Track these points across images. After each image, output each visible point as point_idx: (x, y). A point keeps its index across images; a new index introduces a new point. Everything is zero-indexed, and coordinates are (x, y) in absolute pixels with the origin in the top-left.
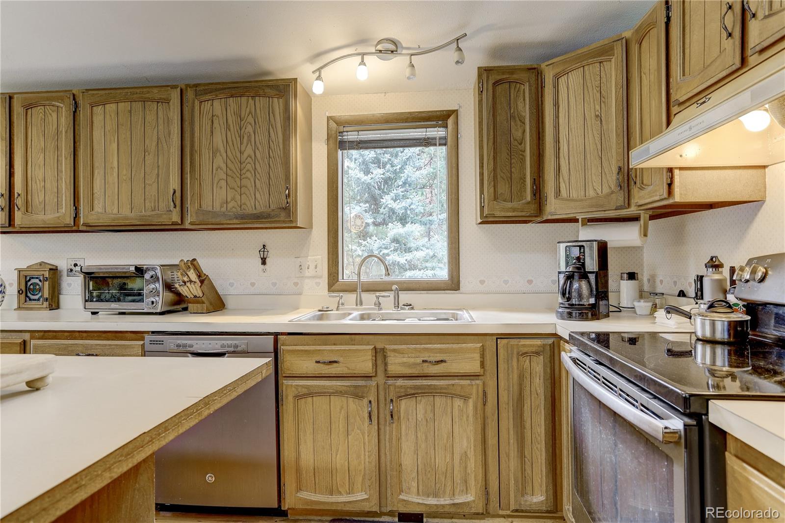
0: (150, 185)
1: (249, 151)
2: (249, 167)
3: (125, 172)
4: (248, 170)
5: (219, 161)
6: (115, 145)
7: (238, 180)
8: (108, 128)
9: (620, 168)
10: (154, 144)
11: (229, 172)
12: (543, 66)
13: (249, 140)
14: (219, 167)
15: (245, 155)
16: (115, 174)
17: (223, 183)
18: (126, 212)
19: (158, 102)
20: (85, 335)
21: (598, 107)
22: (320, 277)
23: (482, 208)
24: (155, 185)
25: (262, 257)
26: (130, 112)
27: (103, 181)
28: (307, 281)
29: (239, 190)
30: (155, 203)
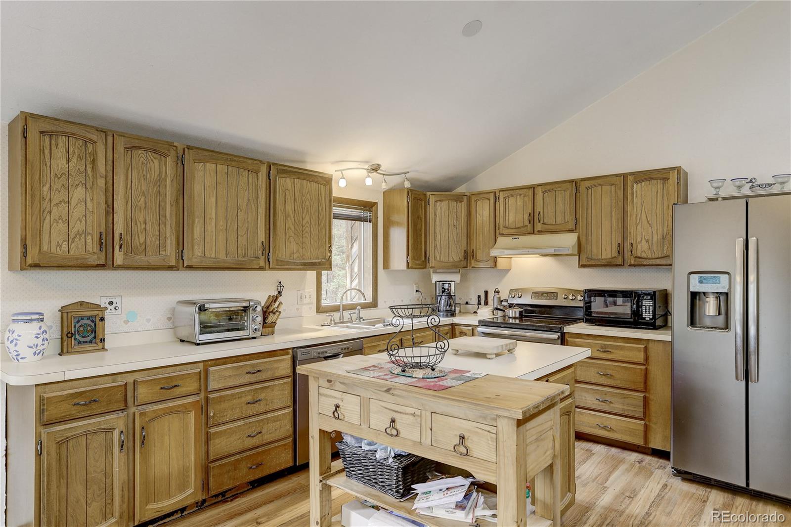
0: (242, 236)
1: (307, 219)
2: (307, 229)
3: (221, 223)
4: (307, 232)
5: (290, 223)
6: (214, 200)
7: (301, 238)
8: (208, 184)
9: (465, 250)
10: (245, 203)
11: (296, 232)
12: (428, 194)
13: (307, 211)
14: (289, 228)
15: (305, 221)
16: (213, 224)
17: (291, 239)
18: (222, 256)
19: (249, 171)
20: (248, 357)
21: (455, 222)
22: (311, 304)
23: (408, 263)
24: (245, 237)
25: (279, 290)
26: (227, 173)
27: (203, 229)
28: (304, 306)
29: (301, 245)
30: (245, 251)
